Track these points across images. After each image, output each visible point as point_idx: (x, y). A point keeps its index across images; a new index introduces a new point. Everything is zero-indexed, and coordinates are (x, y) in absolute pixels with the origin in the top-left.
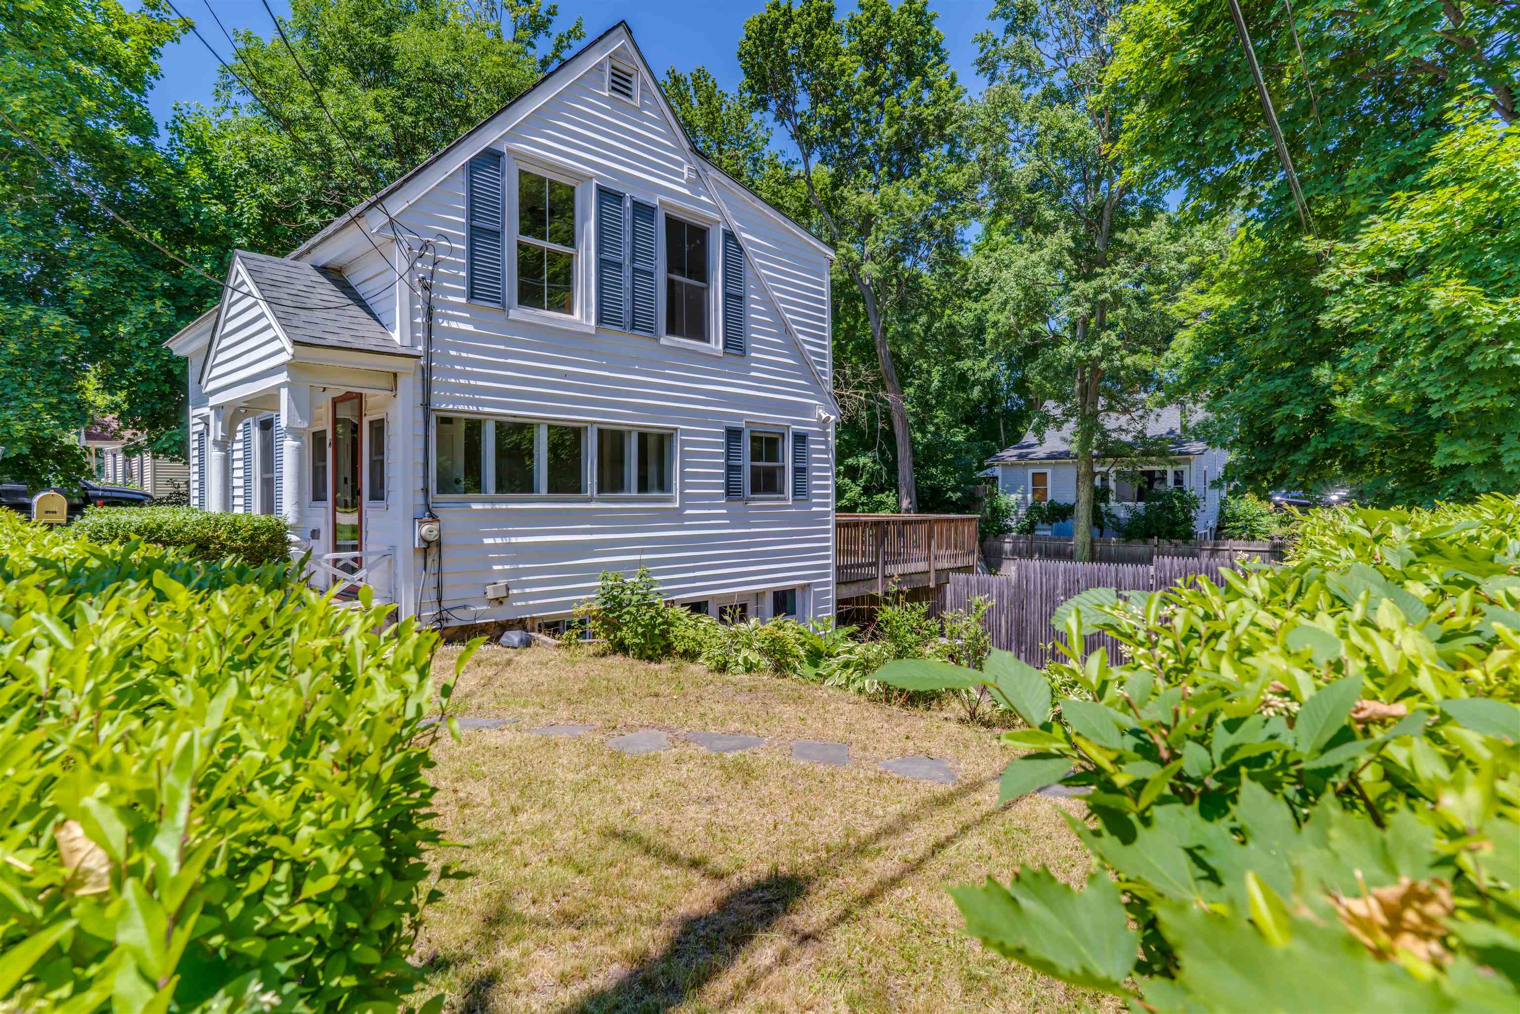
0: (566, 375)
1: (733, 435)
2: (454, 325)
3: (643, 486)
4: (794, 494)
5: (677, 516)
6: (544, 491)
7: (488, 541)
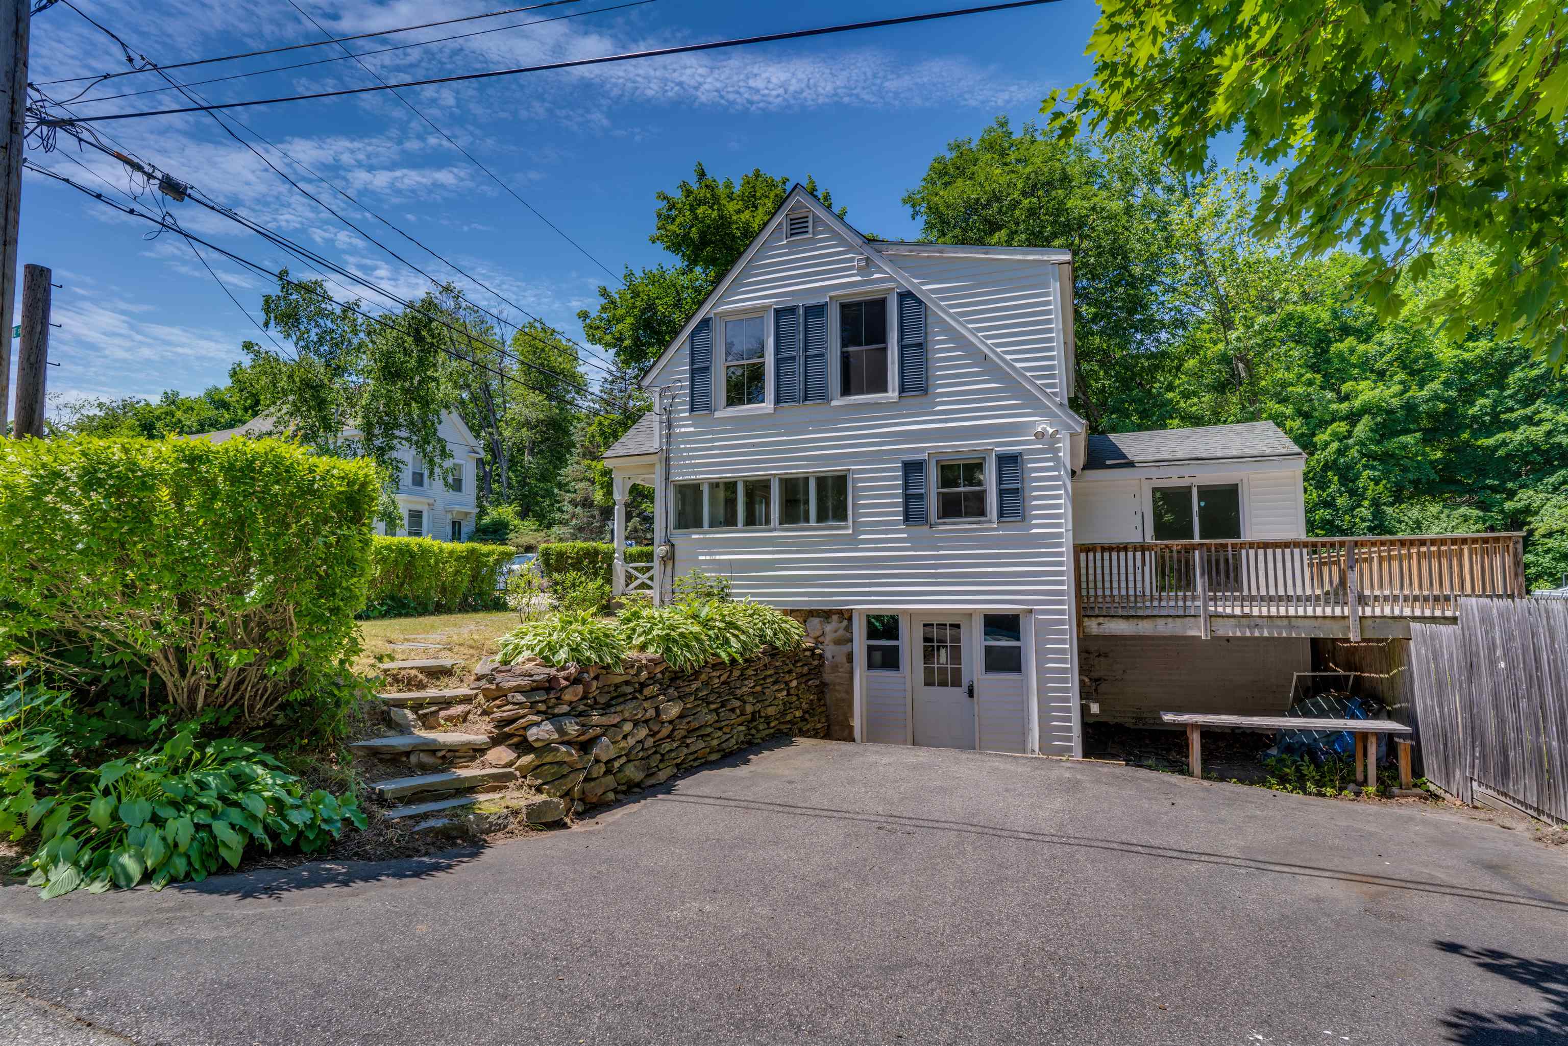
0: (754, 445)
1: (912, 469)
2: (683, 430)
3: (821, 518)
4: (1001, 514)
5: (853, 542)
6: (740, 525)
7: (701, 558)
